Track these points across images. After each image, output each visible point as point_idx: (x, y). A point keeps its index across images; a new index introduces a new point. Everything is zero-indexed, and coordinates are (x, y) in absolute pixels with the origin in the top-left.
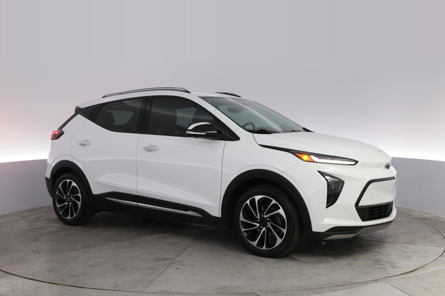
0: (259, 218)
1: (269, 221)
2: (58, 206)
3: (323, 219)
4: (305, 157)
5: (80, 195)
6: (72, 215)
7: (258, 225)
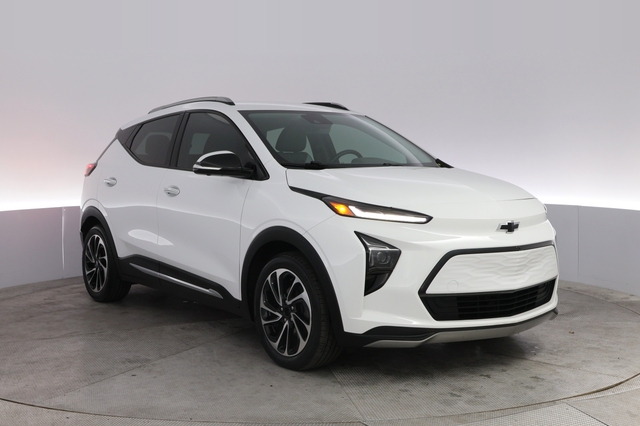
0: (281, 304)
1: (292, 311)
2: (87, 273)
3: (361, 314)
4: (342, 209)
5: (106, 258)
6: (99, 287)
7: (281, 316)
